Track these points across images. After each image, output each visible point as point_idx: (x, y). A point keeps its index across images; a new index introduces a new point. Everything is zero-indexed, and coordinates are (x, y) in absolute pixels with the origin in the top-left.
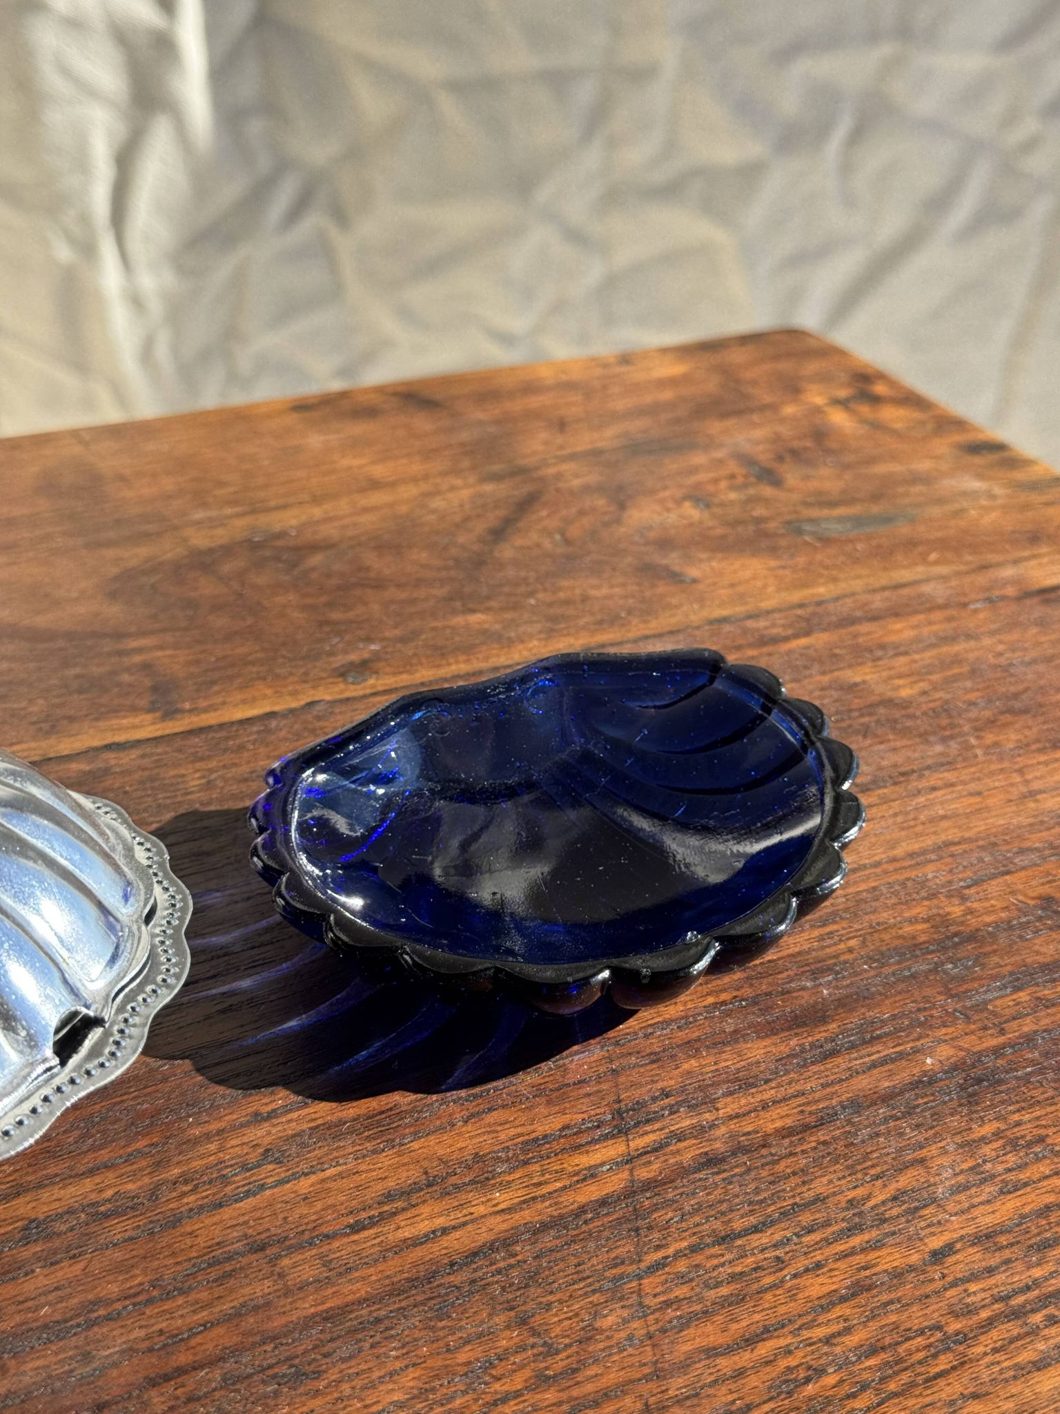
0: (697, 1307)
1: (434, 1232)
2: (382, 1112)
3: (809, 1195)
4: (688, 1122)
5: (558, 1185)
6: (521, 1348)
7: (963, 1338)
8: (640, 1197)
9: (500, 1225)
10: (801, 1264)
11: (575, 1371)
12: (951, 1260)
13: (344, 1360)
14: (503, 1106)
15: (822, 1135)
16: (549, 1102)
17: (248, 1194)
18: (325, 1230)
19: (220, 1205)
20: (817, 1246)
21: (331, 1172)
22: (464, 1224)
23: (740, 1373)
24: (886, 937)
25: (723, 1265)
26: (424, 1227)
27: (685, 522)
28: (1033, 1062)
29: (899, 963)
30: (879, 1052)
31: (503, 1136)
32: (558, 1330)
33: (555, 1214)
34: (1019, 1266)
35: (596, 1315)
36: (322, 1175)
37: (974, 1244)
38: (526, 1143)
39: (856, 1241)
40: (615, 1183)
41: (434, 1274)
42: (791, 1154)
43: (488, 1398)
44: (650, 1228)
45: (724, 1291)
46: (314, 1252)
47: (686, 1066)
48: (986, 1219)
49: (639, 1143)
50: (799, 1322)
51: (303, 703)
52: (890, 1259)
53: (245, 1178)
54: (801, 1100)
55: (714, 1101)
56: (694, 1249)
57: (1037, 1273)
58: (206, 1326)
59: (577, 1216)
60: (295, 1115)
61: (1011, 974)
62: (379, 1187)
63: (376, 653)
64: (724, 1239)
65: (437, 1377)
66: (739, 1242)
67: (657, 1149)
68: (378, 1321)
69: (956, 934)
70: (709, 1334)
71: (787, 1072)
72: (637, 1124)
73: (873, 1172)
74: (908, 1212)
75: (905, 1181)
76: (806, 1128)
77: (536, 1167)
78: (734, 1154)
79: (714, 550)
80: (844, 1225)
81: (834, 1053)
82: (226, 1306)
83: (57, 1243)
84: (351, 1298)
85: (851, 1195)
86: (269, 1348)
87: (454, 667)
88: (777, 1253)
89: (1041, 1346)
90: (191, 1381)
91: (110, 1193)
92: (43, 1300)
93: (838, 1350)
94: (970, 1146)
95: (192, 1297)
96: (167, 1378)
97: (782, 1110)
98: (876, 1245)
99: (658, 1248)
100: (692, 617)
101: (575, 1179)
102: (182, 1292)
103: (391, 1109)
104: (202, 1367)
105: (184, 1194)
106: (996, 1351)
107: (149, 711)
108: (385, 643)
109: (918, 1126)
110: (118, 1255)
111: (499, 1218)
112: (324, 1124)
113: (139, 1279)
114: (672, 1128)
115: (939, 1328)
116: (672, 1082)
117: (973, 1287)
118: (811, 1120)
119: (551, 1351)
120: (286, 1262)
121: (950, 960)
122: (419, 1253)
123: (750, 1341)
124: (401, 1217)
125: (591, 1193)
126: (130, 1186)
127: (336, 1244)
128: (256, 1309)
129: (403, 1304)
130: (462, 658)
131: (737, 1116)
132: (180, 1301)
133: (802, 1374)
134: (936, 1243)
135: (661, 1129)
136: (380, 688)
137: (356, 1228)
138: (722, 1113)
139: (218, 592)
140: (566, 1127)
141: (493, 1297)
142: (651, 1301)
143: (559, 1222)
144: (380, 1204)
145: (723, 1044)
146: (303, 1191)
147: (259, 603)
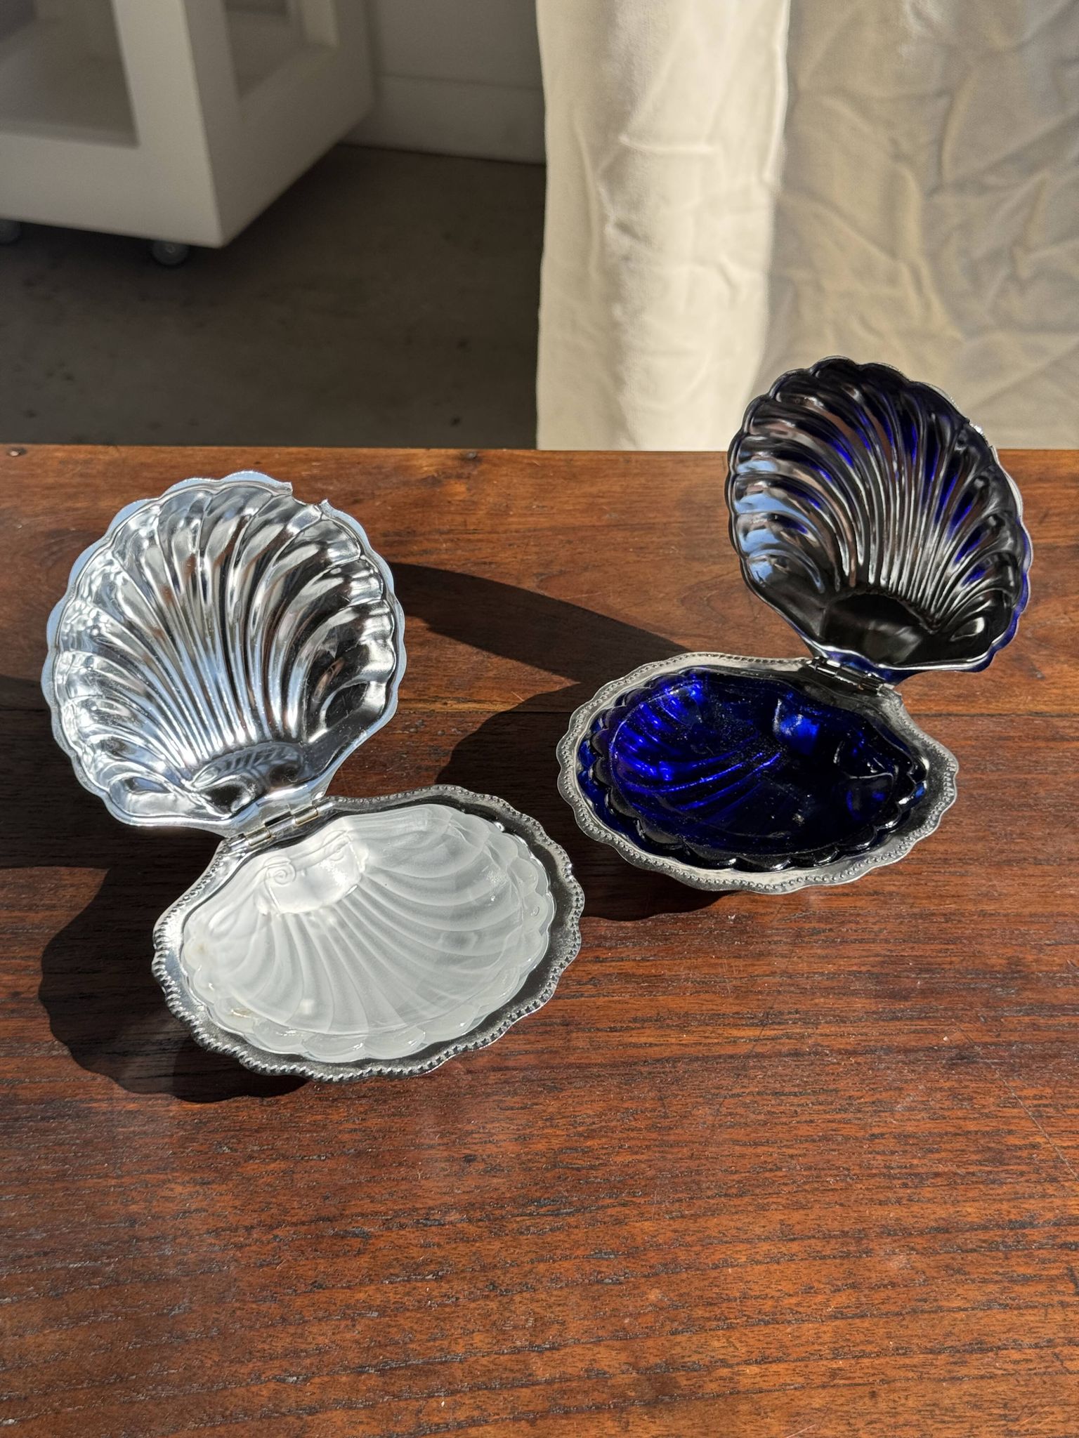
0: (743, 1120)
1: (645, 1044)
3: (832, 1087)
4: (798, 1031)
5: (716, 1041)
6: (653, 1110)
7: (858, 1178)
8: (750, 1060)
9: (676, 1051)
10: (804, 1118)
11: (671, 1129)
12: (877, 1141)
13: (575, 1088)
15: (860, 1059)
16: (737, 998)
17: (573, 997)
18: (598, 1026)
20: (818, 1112)
21: (615, 998)
22: (662, 1045)
23: (742, 1156)
24: (977, 962)
25: (767, 1105)
26: (643, 1040)
27: (1072, 625)
28: (1001, 1057)
29: (972, 979)
30: (922, 1025)
31: (704, 1008)
32: (674, 1108)
33: (706, 1054)
34: (909, 1156)
35: (695, 1107)
36: (611, 999)
37: (895, 1138)
38: (713, 1014)
39: (838, 1116)
40: (744, 1049)
42: (838, 1064)
43: (627, 1126)
44: (745, 1076)
45: (760, 1117)
46: (588, 1035)
47: (817, 1001)
48: (910, 1128)
49: (769, 1033)
50: (785, 1143)
52: (848, 1130)
54: (864, 1038)
55: (818, 1024)
56: (758, 1093)
57: (915, 1162)
58: (527, 1052)
59: (715, 1058)
60: (613, 964)
61: (1031, 1004)
62: (633, 1013)
64: (776, 1094)
65: (610, 1110)
66: (782, 1097)
67: (774, 1039)
68: (599, 1076)
69: (1019, 972)
70: (740, 1134)
71: (866, 1021)
72: (772, 1024)
73: (872, 1086)
74: (875, 1111)
75: (884, 1096)
76: (855, 1053)
77: (710, 1028)
78: (810, 1054)
79: (1072, 656)
80: (839, 1106)
81: (897, 1019)
82: (539, 1046)
84: (593, 1061)
85: (853, 1093)
86: (548, 1071)
88: (797, 1109)
89: (890, 1195)
90: (509, 1074)
93: (794, 1162)
94: (930, 1091)
95: (528, 1037)
96: (500, 1069)
97: (849, 1040)
98: (848, 1122)
99: (743, 1087)
100: (1021, 707)
101: (725, 1040)
102: (524, 1033)
104: (516, 1069)
106: (867, 1189)
109: (913, 1071)
111: (678, 1047)
114: (788, 1031)
115: (848, 1170)
116: (804, 1007)
117: (879, 1157)
118: (860, 1049)
119: (666, 1117)
120: (574, 1035)
121: (1002, 986)
122: (631, 1051)
123: (756, 1144)
124: (635, 1031)
125: (730, 1050)
127: (600, 1034)
128: (551, 1052)
129: (614, 1072)
131: (827, 1035)
132: (522, 1037)
133: (770, 1166)
134: (876, 1131)
135: (782, 1030)
137: (613, 1030)
138: (818, 1031)
139: (742, 613)
140: (737, 1013)
141: (655, 1083)
142: (724, 1110)
143: (705, 1059)
144: (630, 1022)
145: (844, 995)
146: (598, 1004)
147: (762, 629)
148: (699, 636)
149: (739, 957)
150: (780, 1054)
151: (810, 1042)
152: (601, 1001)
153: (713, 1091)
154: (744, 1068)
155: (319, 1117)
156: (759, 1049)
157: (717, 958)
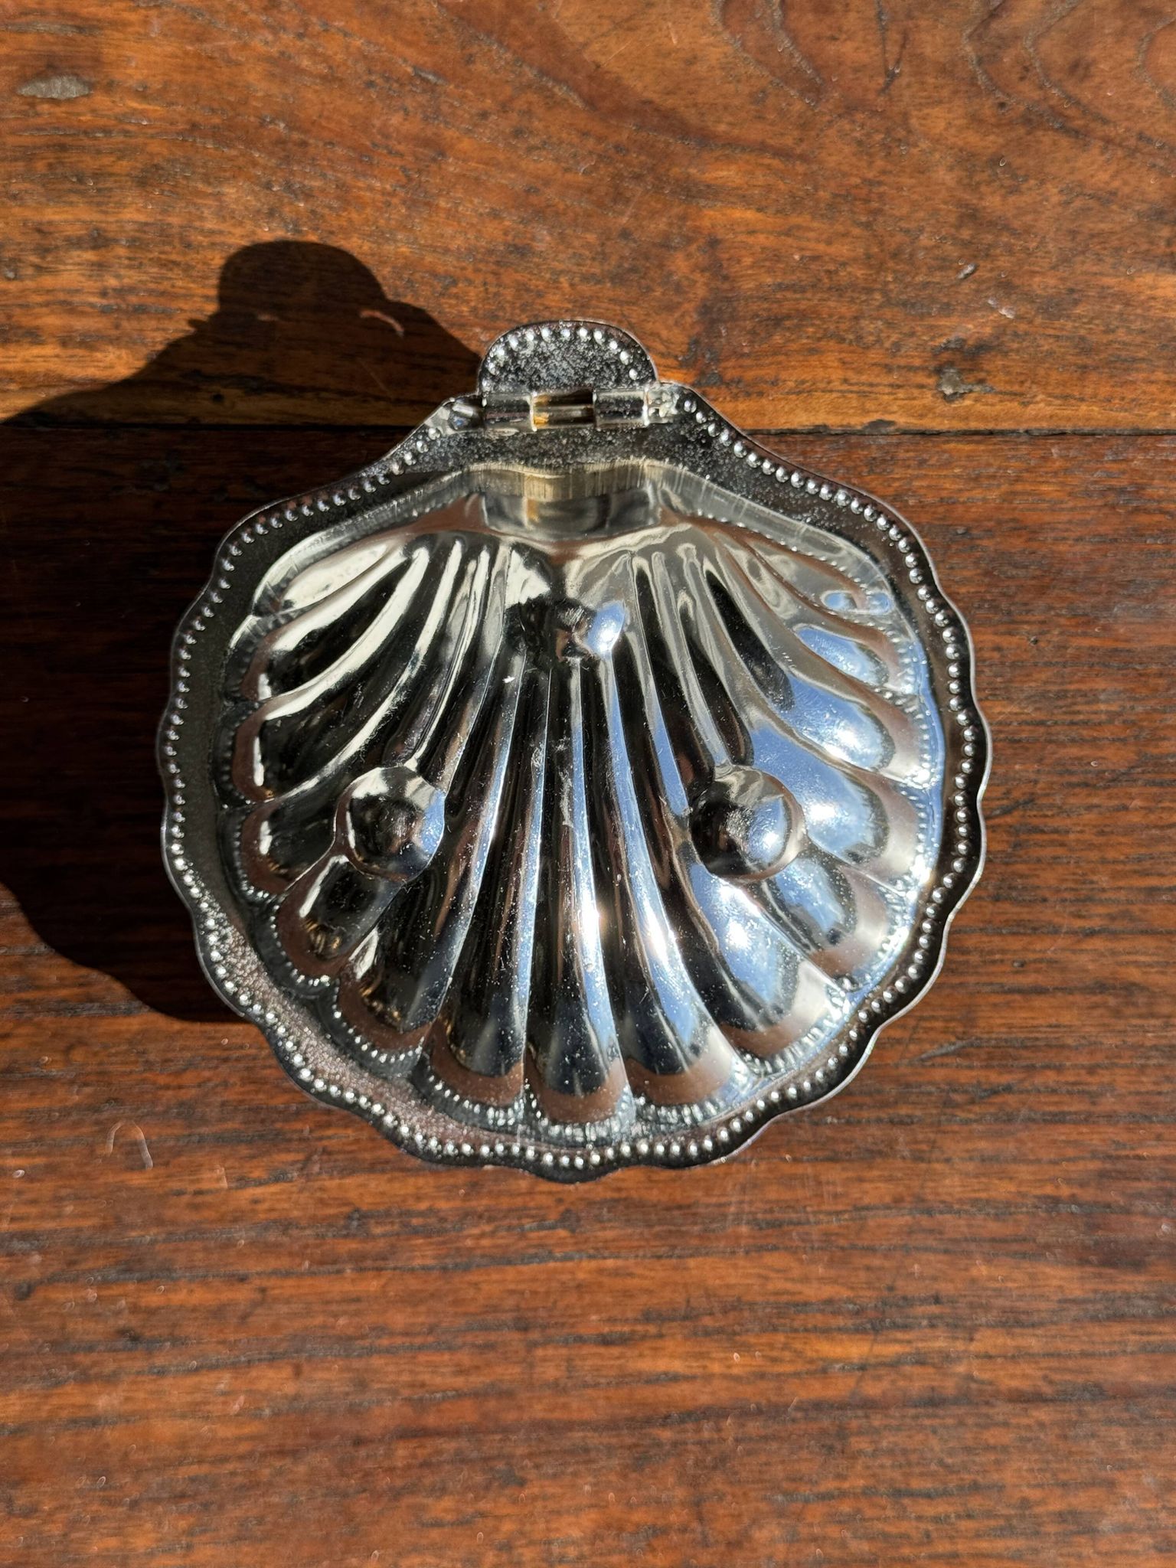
1: (666, 1374)
2: (680, 1207)
3: (993, 1478)
4: (938, 1344)
5: (792, 1368)
6: (684, 1530)
8: (849, 1413)
9: (721, 1391)
10: (943, 1547)
13: (546, 1477)
14: (786, 1249)
15: (1043, 1414)
16: (831, 1263)
17: (535, 1258)
18: (582, 1330)
19: (509, 1263)
20: (966, 1534)
21: (610, 1263)
22: (695, 1377)
25: (878, 1519)
26: (662, 1365)
30: (1161, 1333)
31: (770, 1287)
32: (718, 1524)
33: (774, 1399)
35: (754, 1521)
36: (602, 1263)
38: (788, 1304)
39: (1000, 1545)
40: (840, 1388)
41: (648, 1421)
42: (1006, 1424)
44: (842, 1451)
45: (865, 1547)
46: (564, 1351)
49: (886, 1349)
51: (867, 420)
53: (541, 1238)
54: (1054, 1363)
55: (974, 1329)
56: (867, 1493)
58: (460, 1395)
59: (790, 1410)
62: (643, 1299)
63: (1002, 328)
64: (894, 1493)
65: (609, 1527)
66: (906, 1501)
67: (895, 1364)
68: (587, 1450)
71: (1061, 1322)
72: (896, 1326)
73: (1063, 1477)
74: (1062, 1533)
75: (1081, 1500)
76: (1037, 1399)
77: (781, 1338)
78: (956, 1401)
80: (1002, 1522)
81: (1119, 1317)
82: (477, 1380)
83: (368, 1246)
84: (575, 1416)
85: (1027, 1492)
86: (498, 1437)
87: (1084, 407)
88: (931, 1527)
90: (431, 1445)
91: (423, 1206)
92: (345, 1307)
95: (456, 1357)
96: (413, 1434)
97: (1028, 1369)
99: (840, 1477)
101: (808, 1366)
102: (450, 1349)
103: (689, 1206)
104: (442, 1434)
105: (483, 1235)
107: (683, 365)
108: (1024, 308)
109: (1136, 1442)
110: (413, 1284)
111: (725, 1384)
112: (625, 1199)
113: (421, 1319)
114: (920, 1345)
116: (950, 1286)
118: (1047, 1390)
119: (705, 1544)
120: (540, 1352)
122: (642, 1393)
124: (648, 1344)
125: (816, 1390)
126: (443, 1205)
127: (584, 1350)
128: (501, 1393)
129: (614, 1441)
130: (1104, 391)
132: (446, 1357)
135: (909, 1342)
136: (973, 425)
137: (606, 1341)
138: (973, 1347)
139: (863, 57)
140: (830, 1302)
141: (684, 1466)
142: (804, 1531)
143: (774, 1411)
144: (636, 1321)
145: (1024, 1255)
146: (581, 1276)
147: (905, 116)
148: (762, 148)
149: (833, 1159)
150: (906, 1402)
151: (961, 1369)
152: (585, 1269)
153: (785, 1485)
154: (842, 1433)
155: (113, 1542)
156: (873, 1389)
157: (795, 1160)
